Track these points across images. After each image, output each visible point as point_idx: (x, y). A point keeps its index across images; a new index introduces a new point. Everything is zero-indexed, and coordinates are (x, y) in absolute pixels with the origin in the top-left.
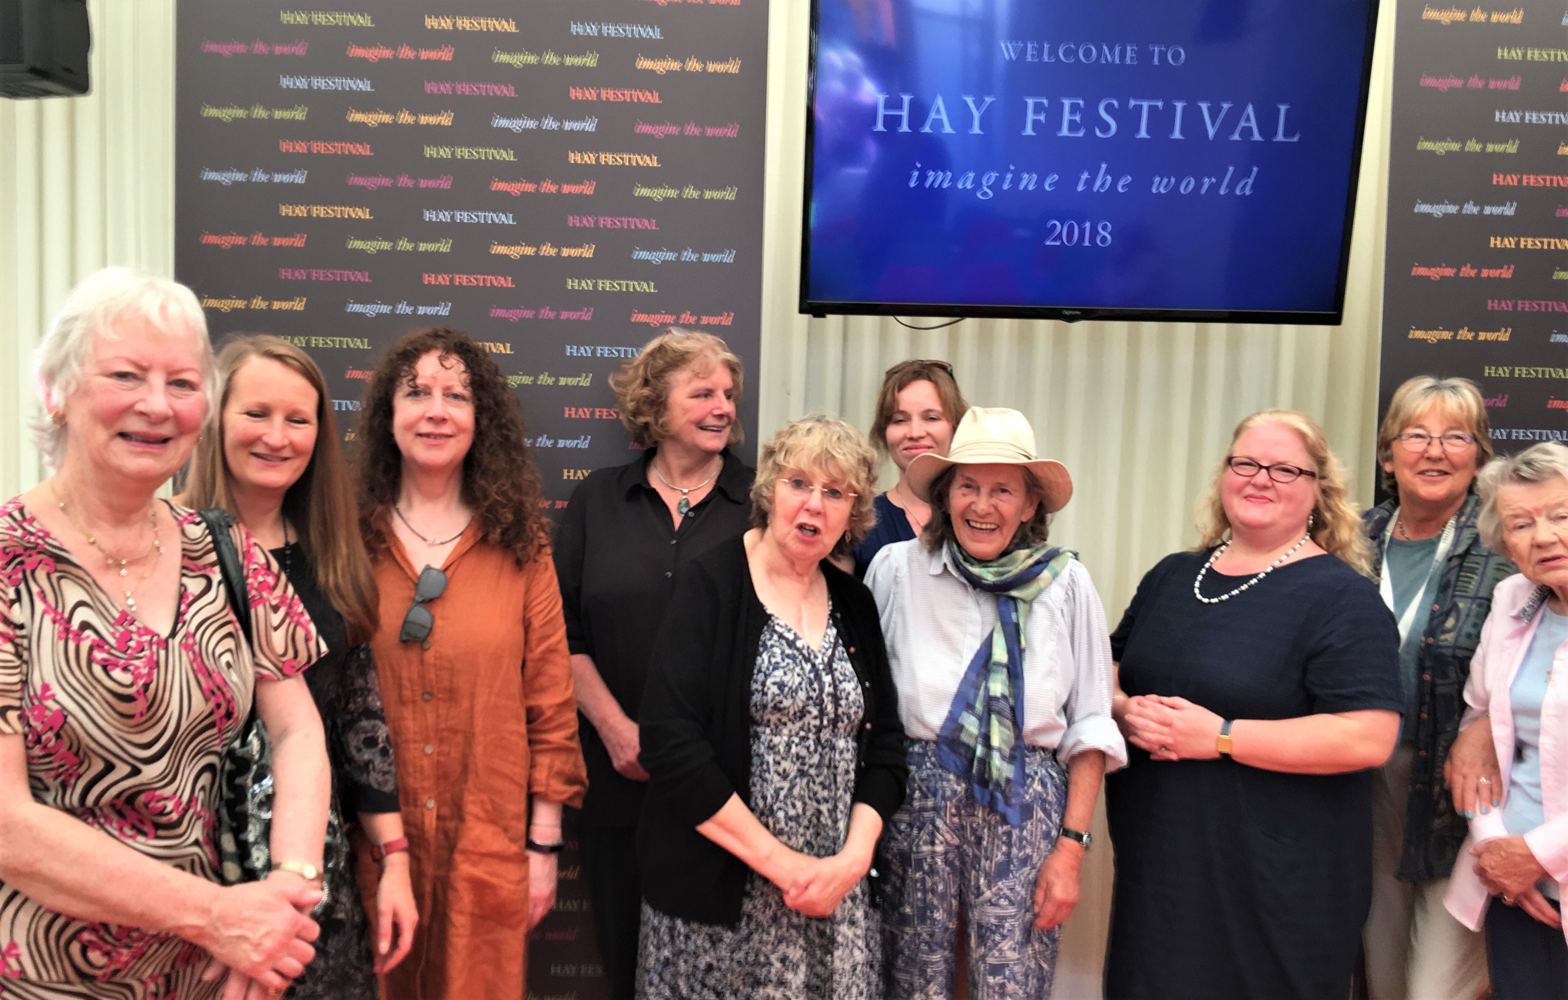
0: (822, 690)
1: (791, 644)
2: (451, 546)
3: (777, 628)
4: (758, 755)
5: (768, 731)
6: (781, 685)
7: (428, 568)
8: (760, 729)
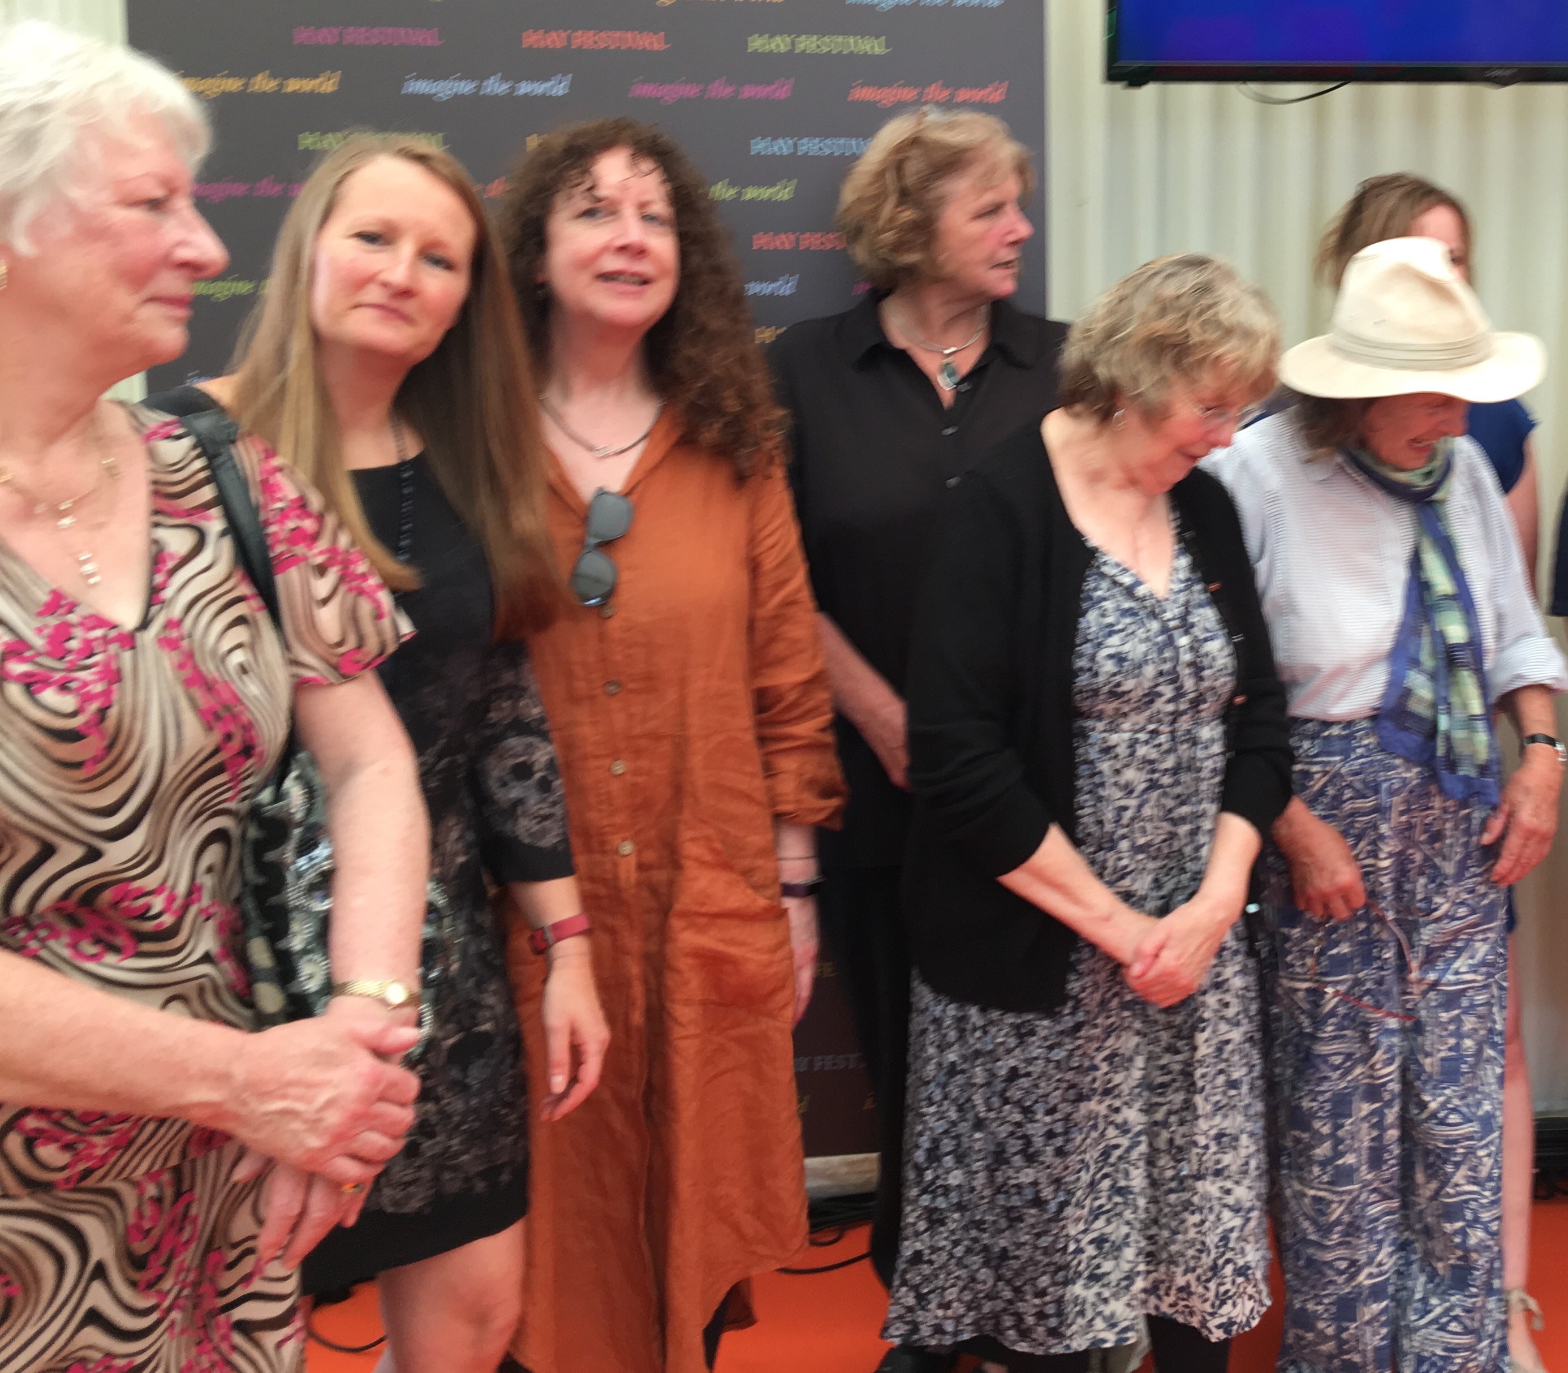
0: (1176, 659)
1: (1129, 591)
2: (632, 458)
3: (1105, 569)
4: (1087, 762)
5: (1100, 726)
6: (1119, 658)
7: (601, 493)
8: (1089, 723)
